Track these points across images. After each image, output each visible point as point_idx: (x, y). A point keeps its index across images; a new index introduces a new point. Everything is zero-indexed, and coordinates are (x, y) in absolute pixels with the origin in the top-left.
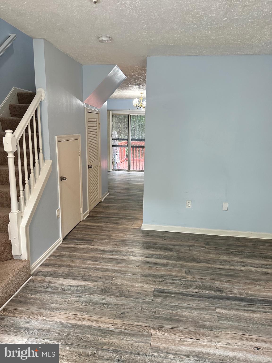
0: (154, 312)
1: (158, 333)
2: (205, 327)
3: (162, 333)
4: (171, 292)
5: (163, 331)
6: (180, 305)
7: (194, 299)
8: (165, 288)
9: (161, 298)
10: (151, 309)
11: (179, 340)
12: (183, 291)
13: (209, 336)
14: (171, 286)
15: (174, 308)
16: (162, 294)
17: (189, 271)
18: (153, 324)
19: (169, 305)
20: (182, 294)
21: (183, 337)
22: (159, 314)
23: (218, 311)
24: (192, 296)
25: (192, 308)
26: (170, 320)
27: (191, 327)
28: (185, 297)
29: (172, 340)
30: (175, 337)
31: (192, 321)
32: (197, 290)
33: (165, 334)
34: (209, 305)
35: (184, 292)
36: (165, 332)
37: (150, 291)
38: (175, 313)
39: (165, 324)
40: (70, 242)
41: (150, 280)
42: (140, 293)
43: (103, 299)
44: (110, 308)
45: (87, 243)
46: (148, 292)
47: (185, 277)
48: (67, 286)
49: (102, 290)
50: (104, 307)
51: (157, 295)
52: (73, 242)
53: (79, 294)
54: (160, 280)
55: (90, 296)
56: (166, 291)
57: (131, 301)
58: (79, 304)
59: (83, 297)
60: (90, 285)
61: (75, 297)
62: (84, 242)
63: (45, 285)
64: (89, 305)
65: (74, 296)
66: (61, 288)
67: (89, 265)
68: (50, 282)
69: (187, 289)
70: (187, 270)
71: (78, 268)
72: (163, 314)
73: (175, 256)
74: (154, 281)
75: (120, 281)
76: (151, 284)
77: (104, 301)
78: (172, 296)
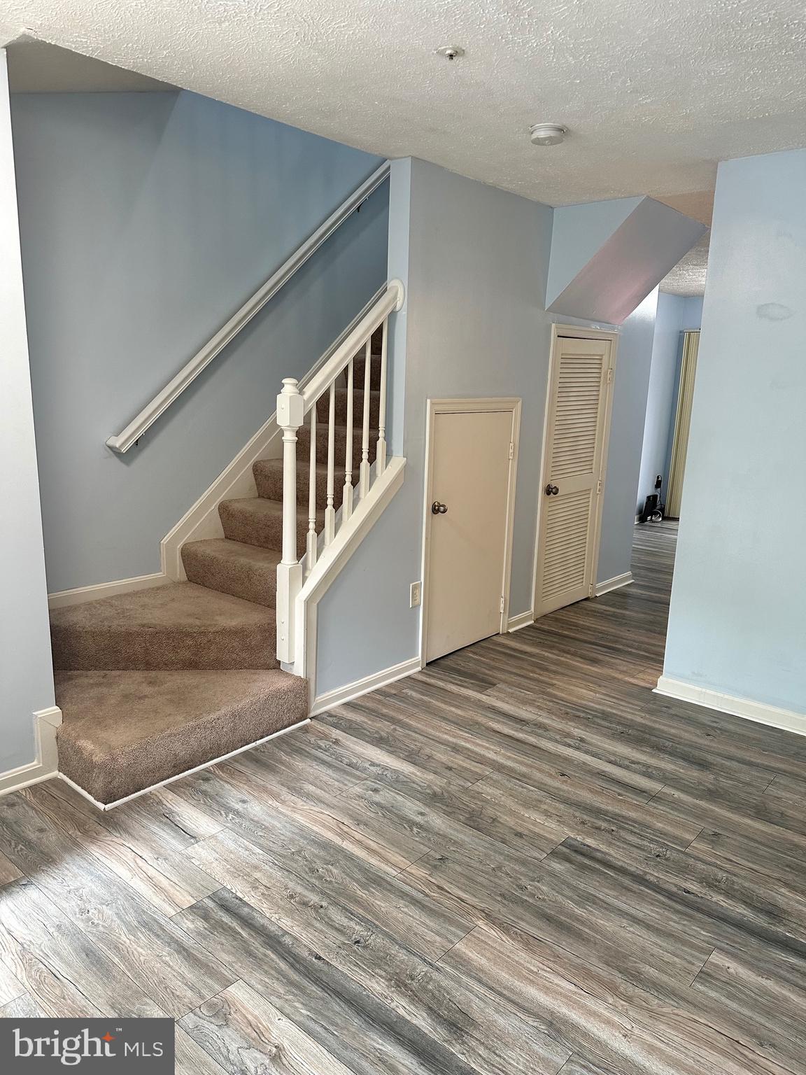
0: (523, 888)
1: (493, 932)
2: (636, 977)
3: (503, 938)
4: (609, 861)
5: (509, 935)
6: (608, 901)
7: (663, 903)
8: (603, 848)
9: (568, 865)
10: (521, 877)
11: (535, 970)
12: (646, 873)
13: (629, 999)
14: (623, 848)
15: (588, 899)
16: (580, 858)
17: (715, 834)
18: (497, 909)
19: (574, 889)
20: (640, 879)
21: (548, 969)
22: (533, 896)
23: (717, 958)
24: (667, 894)
25: (635, 920)
26: (548, 919)
27: (594, 960)
28: (642, 888)
29: (517, 962)
30: (528, 958)
31: (608, 948)
32: (693, 887)
33: (508, 941)
34: (701, 933)
35: (648, 877)
36: (513, 939)
37: (553, 840)
38: (578, 911)
39: (528, 923)
40: (440, 674)
41: (573, 815)
42: (520, 833)
43: (422, 814)
44: (422, 838)
45: (478, 686)
46: (546, 839)
47: (687, 844)
48: (365, 761)
49: (435, 794)
50: (412, 830)
51: (564, 853)
52: (445, 675)
53: (376, 786)
54: (604, 825)
55: (397, 797)
56: (599, 855)
57: (483, 843)
58: (362, 805)
59: (381, 793)
60: (416, 776)
61: (365, 787)
62: (472, 683)
63: (324, 746)
64: (380, 814)
65: (364, 784)
66: (349, 759)
67: (446, 733)
68: (336, 742)
69: (667, 872)
70: (710, 829)
71: (416, 732)
72: (544, 900)
73: (704, 785)
74: (583, 823)
75: (490, 791)
76: (569, 826)
77: (419, 819)
78: (603, 872)
